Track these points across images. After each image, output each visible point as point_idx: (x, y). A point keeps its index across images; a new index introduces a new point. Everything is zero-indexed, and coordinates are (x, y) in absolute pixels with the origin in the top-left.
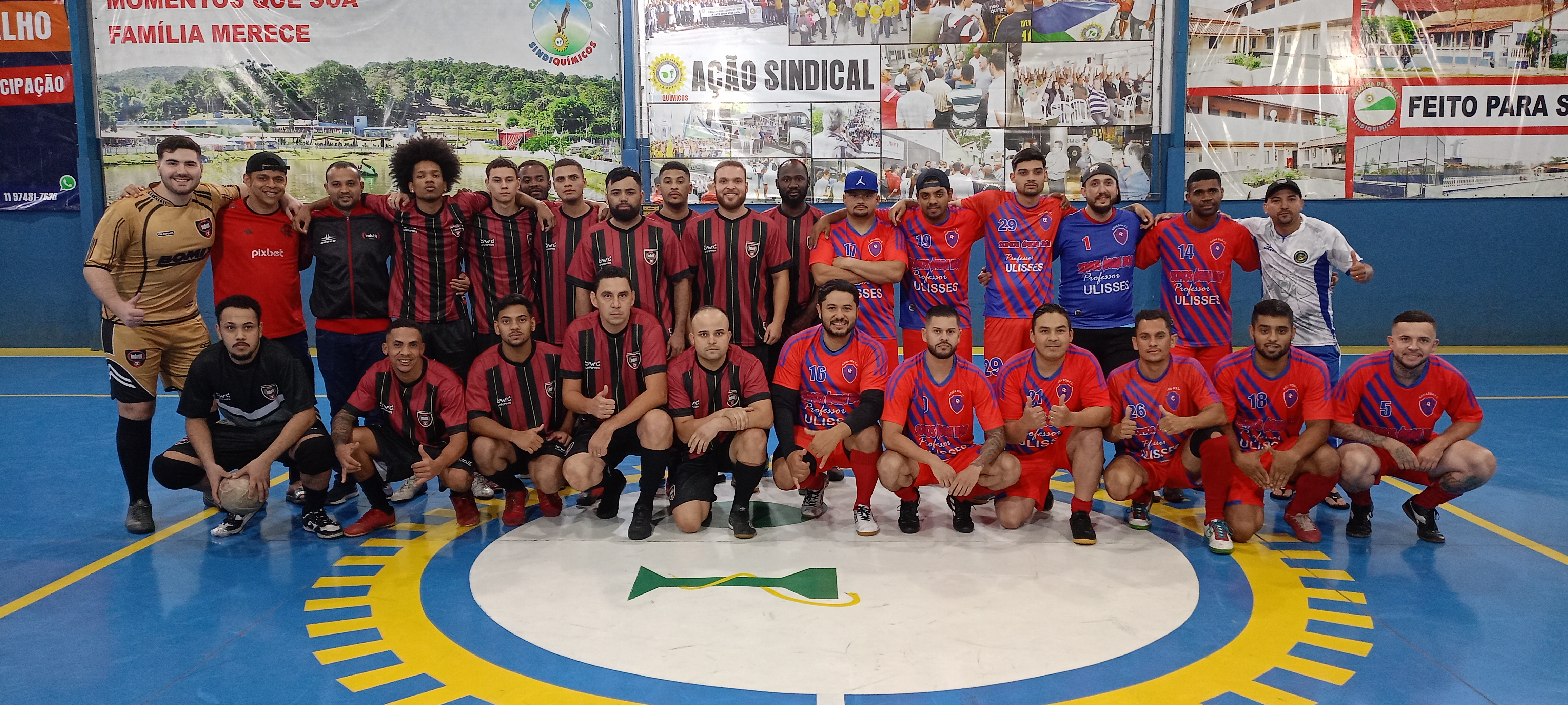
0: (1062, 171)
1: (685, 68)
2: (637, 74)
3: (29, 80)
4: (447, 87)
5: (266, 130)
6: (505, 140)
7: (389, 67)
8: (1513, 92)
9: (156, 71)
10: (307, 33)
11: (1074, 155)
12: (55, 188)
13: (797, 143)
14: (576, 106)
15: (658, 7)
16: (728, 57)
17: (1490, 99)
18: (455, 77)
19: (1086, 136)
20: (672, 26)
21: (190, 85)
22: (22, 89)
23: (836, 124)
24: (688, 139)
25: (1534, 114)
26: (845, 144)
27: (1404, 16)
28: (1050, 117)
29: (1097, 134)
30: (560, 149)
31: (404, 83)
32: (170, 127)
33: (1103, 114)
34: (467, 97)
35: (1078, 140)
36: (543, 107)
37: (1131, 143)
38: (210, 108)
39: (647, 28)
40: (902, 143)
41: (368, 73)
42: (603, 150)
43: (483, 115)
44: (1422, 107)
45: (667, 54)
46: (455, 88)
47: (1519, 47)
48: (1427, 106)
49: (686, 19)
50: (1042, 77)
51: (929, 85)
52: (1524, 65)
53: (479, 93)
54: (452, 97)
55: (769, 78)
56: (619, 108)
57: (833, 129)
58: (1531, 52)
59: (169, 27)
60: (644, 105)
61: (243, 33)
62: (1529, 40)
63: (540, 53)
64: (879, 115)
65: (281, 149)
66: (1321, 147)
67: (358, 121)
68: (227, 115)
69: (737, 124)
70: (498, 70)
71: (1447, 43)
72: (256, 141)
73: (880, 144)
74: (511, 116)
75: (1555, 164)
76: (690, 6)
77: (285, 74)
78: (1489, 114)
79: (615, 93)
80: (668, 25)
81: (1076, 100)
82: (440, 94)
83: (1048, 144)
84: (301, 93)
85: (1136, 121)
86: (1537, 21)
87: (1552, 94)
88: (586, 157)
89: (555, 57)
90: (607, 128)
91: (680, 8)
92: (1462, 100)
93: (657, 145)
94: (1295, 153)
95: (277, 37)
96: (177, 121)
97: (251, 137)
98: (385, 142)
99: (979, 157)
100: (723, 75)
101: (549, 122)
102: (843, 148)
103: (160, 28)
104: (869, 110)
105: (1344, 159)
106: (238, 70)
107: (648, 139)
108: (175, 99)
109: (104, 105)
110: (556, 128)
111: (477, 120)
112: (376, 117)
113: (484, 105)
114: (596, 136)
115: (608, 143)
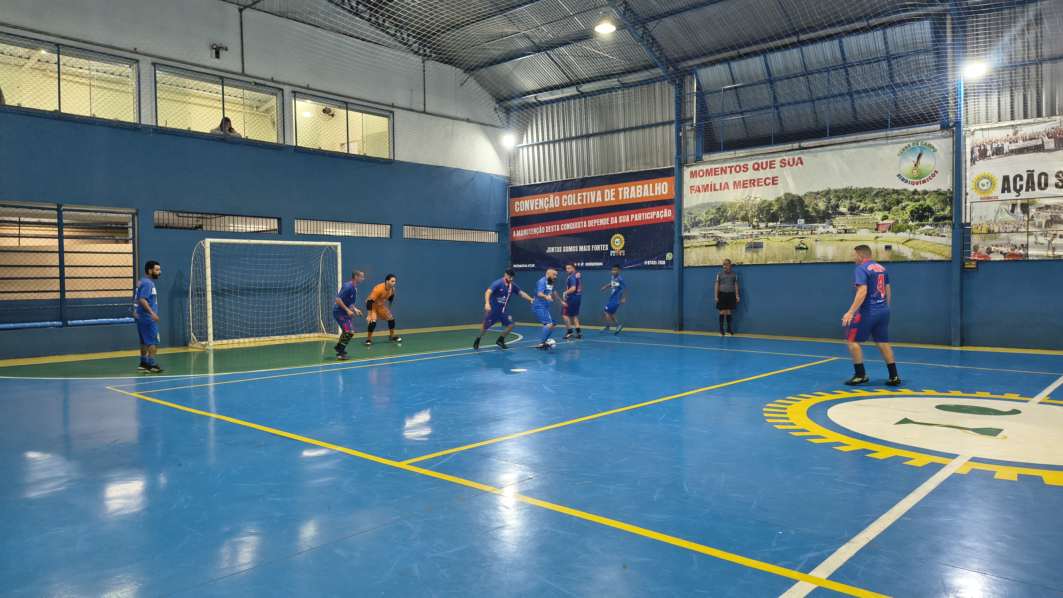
1: (997, 180)
2: (964, 186)
3: (658, 212)
4: (848, 201)
5: (755, 229)
6: (880, 228)
7: (818, 193)
9: (709, 205)
10: (777, 180)
12: (664, 258)
14: (924, 207)
15: (980, 146)
16: (1028, 171)
18: (853, 196)
20: (988, 157)
21: (722, 210)
22: (655, 216)
24: (997, 221)
30: (913, 231)
31: (825, 201)
32: (712, 230)
34: (859, 206)
36: (904, 208)
38: (730, 219)
39: (972, 159)
41: (806, 197)
42: (940, 231)
43: (868, 215)
45: (985, 173)
46: (853, 201)
49: (999, 151)
53: (866, 204)
54: (851, 207)
55: (1058, 181)
56: (951, 206)
59: (715, 184)
60: (968, 204)
61: (747, 184)
63: (903, 179)
65: (761, 237)
67: (800, 221)
68: (737, 223)
69: (1033, 211)
70: (878, 190)
72: (749, 234)
74: (884, 215)
76: (1002, 144)
77: (765, 201)
79: (949, 198)
80: (986, 156)
82: (844, 205)
84: (773, 210)
88: (929, 235)
89: (912, 180)
90: (944, 218)
91: (995, 146)
93: (976, 226)
95: (763, 183)
96: (715, 227)
97: (747, 233)
98: (813, 232)
100: (1024, 183)
101: (907, 216)
103: (711, 185)
106: (744, 201)
107: (970, 223)
108: (715, 216)
109: (686, 221)
110: (911, 220)
111: (864, 218)
112: (809, 219)
113: (869, 209)
114: (936, 223)
115: (943, 226)
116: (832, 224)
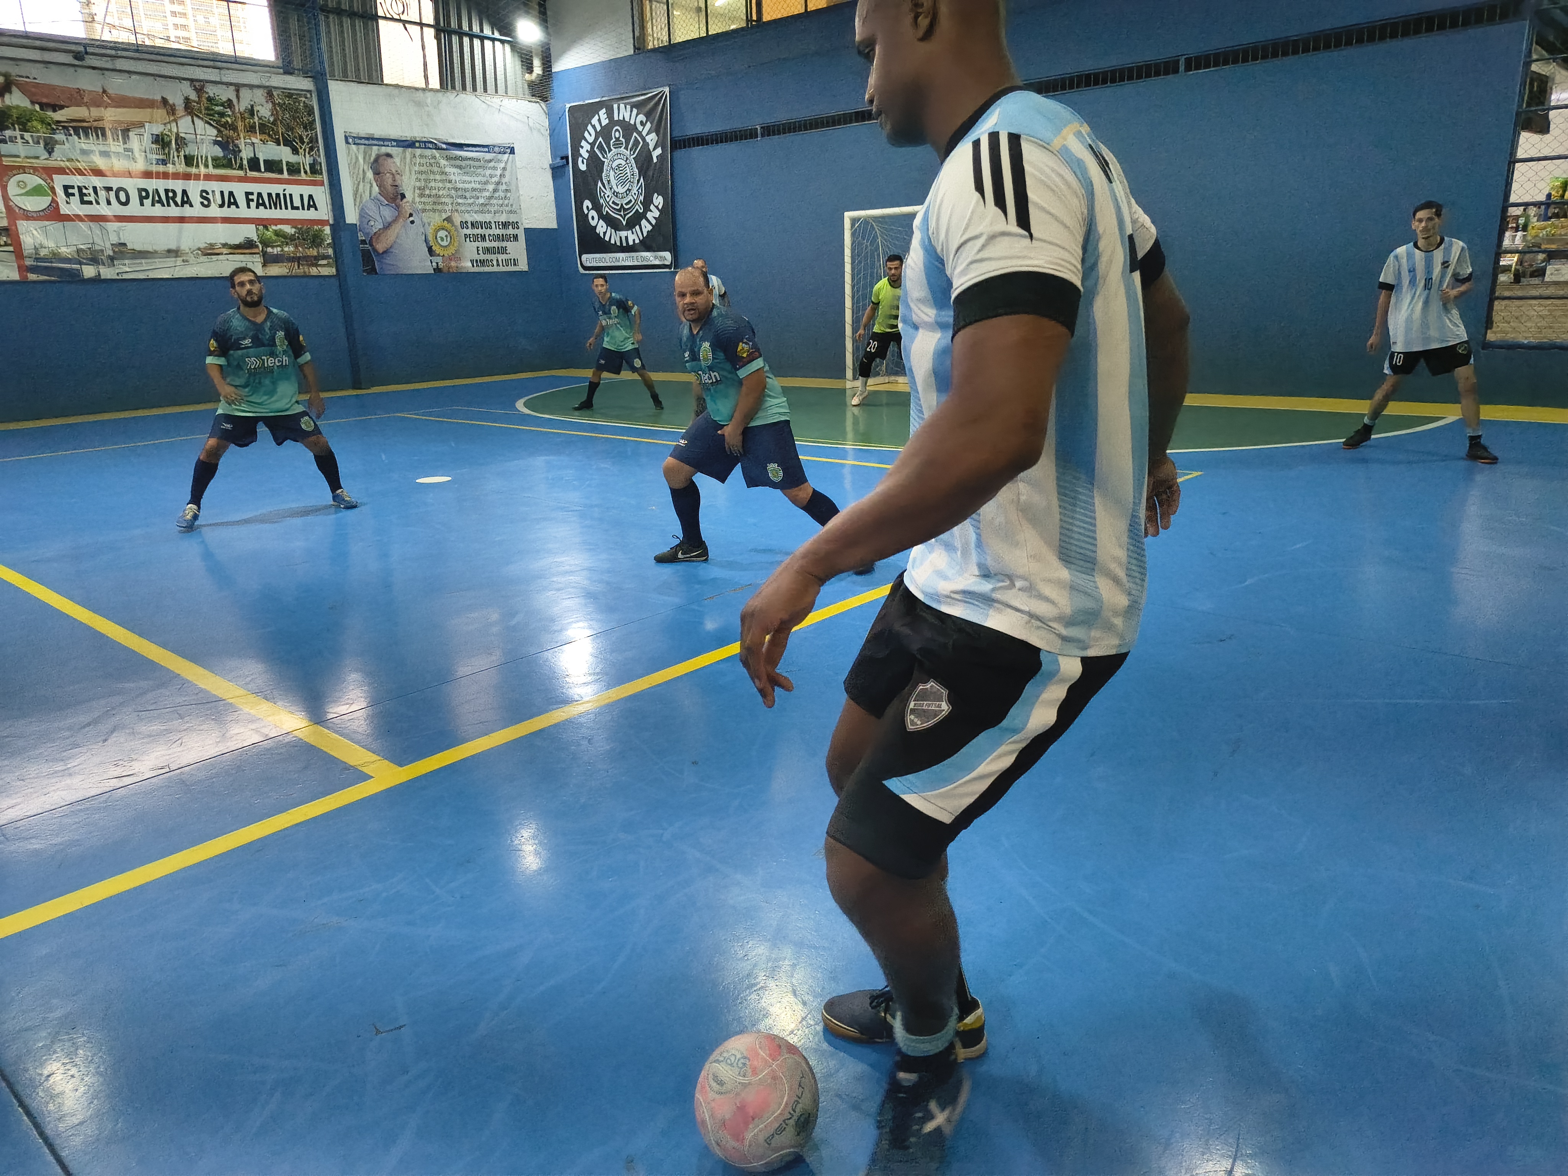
8: (161, 185)
17: (140, 190)
25: (182, 206)
27: (37, 107)
44: (77, 194)
47: (154, 146)
48: (82, 195)
52: (164, 162)
58: (166, 152)
62: (163, 139)
71: (87, 135)
75: (210, 249)
78: (142, 204)
86: (165, 124)
87: (194, 189)
92: (114, 189)
105: (9, 242)
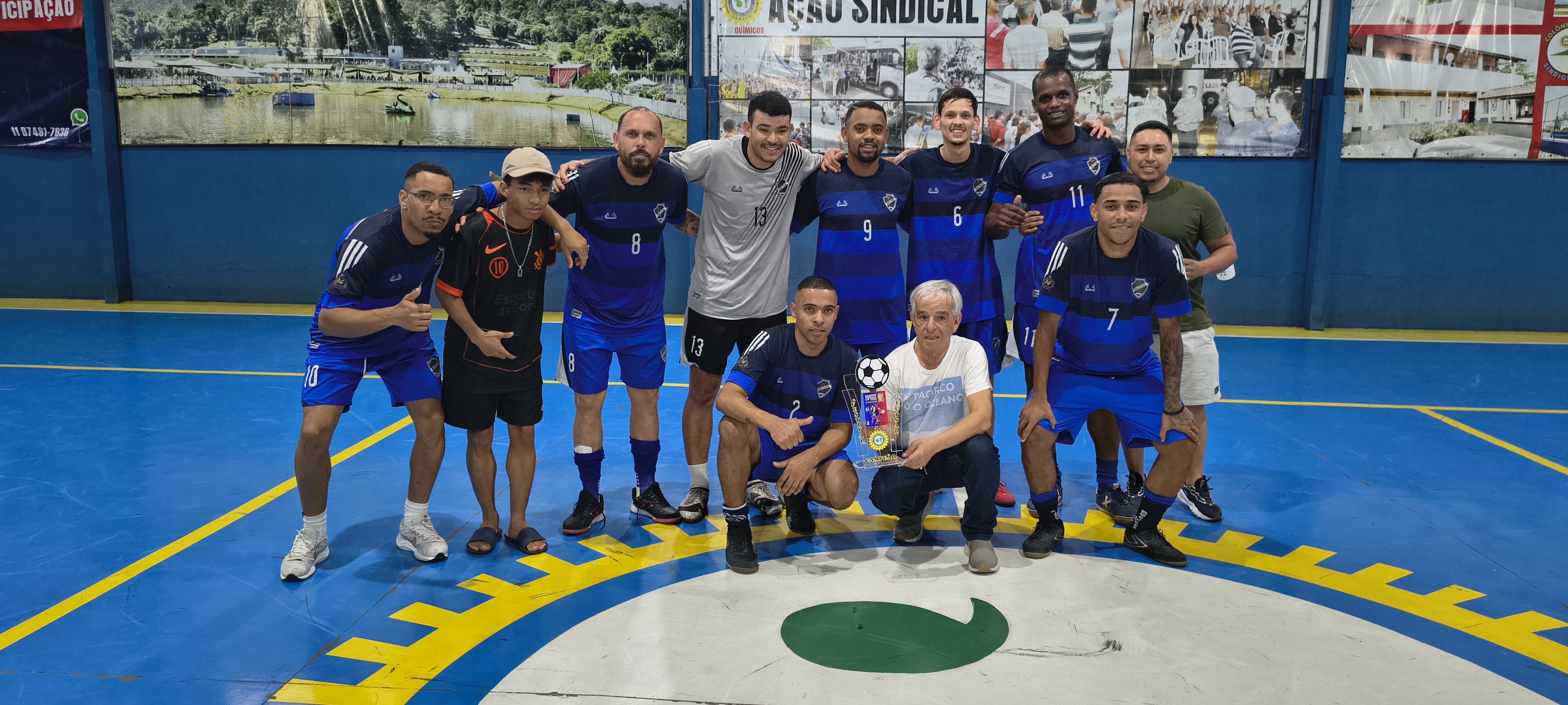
0: (1195, 120)
2: (706, 3)
3: (38, 2)
4: (492, 14)
5: (293, 61)
6: (558, 76)
11: (1210, 101)
12: (67, 123)
13: (887, 84)
14: (637, 39)
18: (502, 2)
19: (1225, 81)
21: (210, 9)
22: (31, 12)
23: (933, 62)
24: (763, 77)
26: (943, 86)
28: (1184, 58)
29: (1238, 79)
30: (618, 87)
31: (445, 9)
32: (188, 57)
33: (1248, 54)
34: (515, 27)
35: (1215, 85)
36: (600, 39)
37: (1278, 90)
38: (232, 35)
40: (1008, 87)
42: (666, 89)
43: (532, 47)
46: (502, 15)
50: (1177, 11)
51: (1043, 18)
53: (528, 22)
54: (498, 27)
55: (856, 7)
56: (686, 40)
57: (931, 68)
60: (714, 38)
64: (983, 53)
65: (308, 82)
66: (1503, 98)
67: (393, 51)
68: (249, 44)
69: (818, 61)
72: (281, 73)
73: (982, 87)
74: (564, 49)
79: (682, 24)
81: (1216, 38)
82: (485, 23)
83: (1180, 89)
85: (1287, 64)
88: (648, 96)
90: (671, 64)
93: (728, 85)
94: (1473, 105)
96: (196, 50)
97: (276, 69)
98: (424, 76)
99: (1098, 103)
100: (805, 4)
101: (606, 56)
102: (939, 90)
104: (971, 47)
105: (1531, 112)
107: (717, 78)
108: (193, 24)
109: (117, 30)
110: (614, 63)
111: (525, 53)
112: (413, 48)
113: (534, 35)
114: (659, 73)
115: (672, 81)
116: (461, 62)
